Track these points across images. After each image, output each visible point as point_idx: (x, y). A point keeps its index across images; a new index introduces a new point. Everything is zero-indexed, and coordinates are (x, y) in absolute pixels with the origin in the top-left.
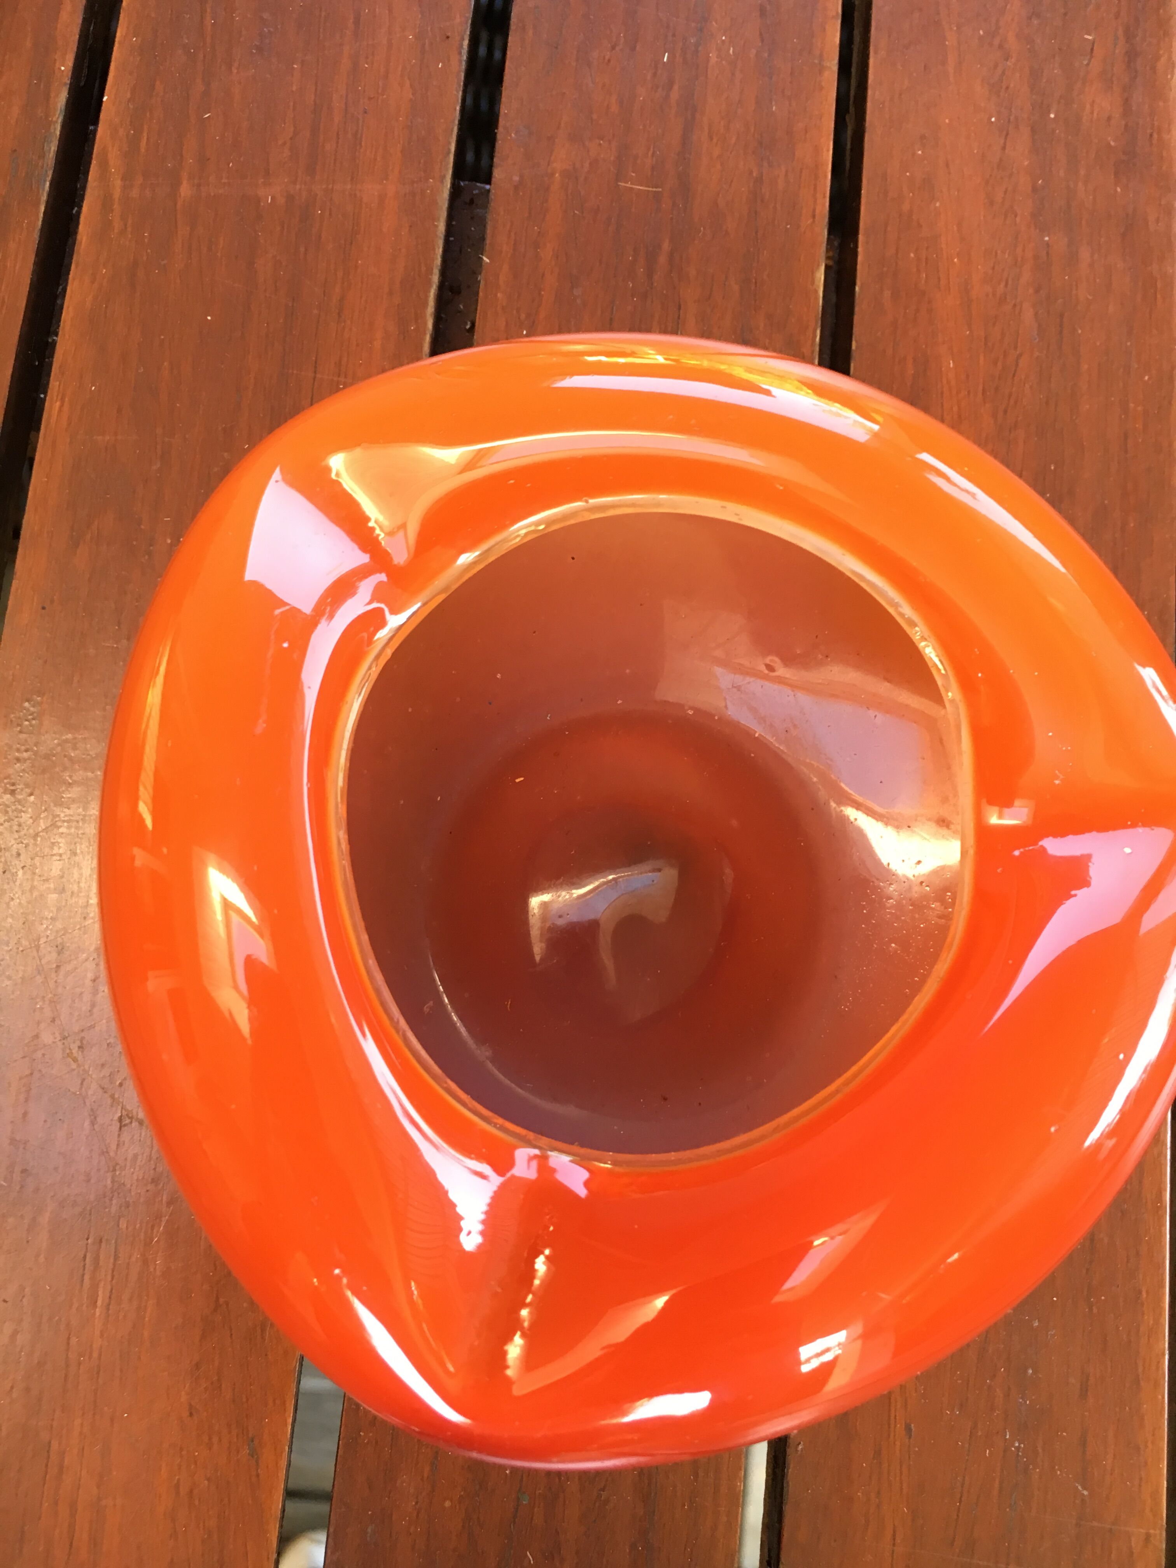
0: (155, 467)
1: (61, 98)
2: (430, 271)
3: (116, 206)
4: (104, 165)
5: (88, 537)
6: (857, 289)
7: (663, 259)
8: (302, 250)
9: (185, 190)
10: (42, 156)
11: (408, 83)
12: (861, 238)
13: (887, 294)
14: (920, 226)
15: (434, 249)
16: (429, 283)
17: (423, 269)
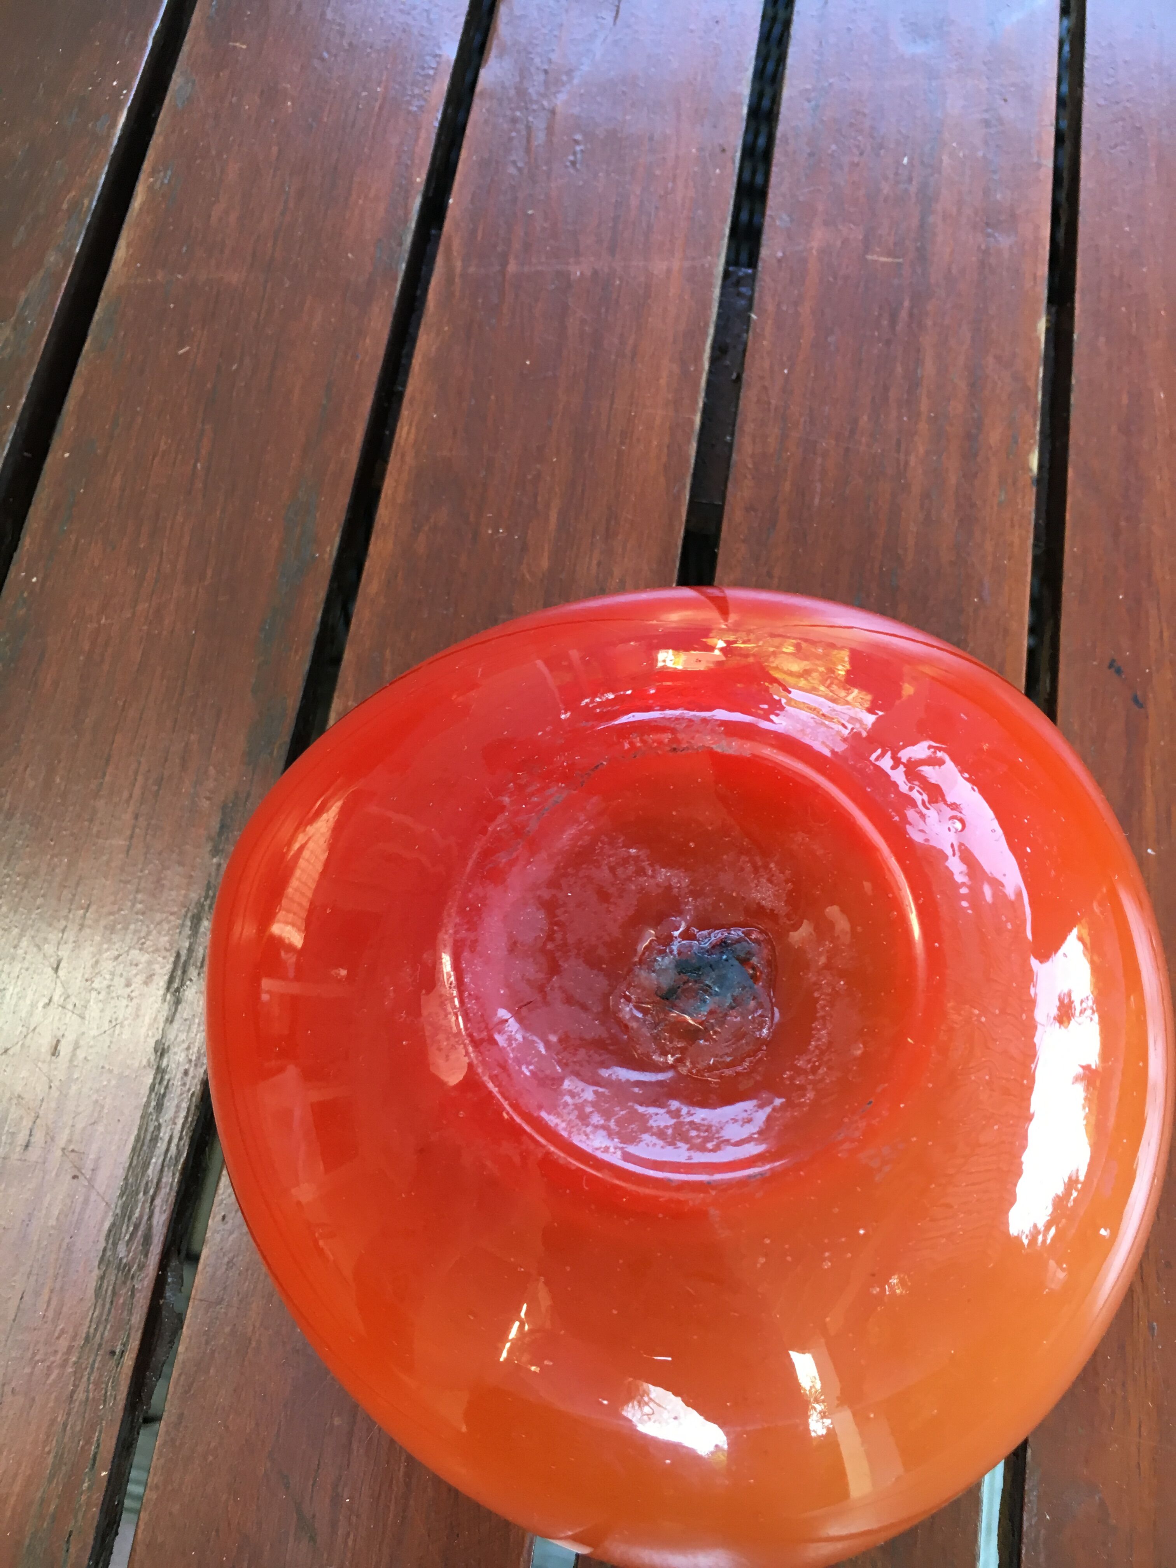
0: (481, 475)
1: (417, 203)
2: (707, 325)
3: (457, 280)
4: (449, 249)
5: (426, 528)
6: (1075, 337)
7: (904, 314)
8: (603, 310)
9: (512, 267)
10: (400, 244)
11: (691, 184)
12: (1077, 296)
13: (1102, 339)
14: (1129, 286)
15: (710, 309)
16: (706, 334)
17: (702, 324)
